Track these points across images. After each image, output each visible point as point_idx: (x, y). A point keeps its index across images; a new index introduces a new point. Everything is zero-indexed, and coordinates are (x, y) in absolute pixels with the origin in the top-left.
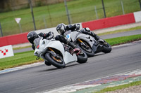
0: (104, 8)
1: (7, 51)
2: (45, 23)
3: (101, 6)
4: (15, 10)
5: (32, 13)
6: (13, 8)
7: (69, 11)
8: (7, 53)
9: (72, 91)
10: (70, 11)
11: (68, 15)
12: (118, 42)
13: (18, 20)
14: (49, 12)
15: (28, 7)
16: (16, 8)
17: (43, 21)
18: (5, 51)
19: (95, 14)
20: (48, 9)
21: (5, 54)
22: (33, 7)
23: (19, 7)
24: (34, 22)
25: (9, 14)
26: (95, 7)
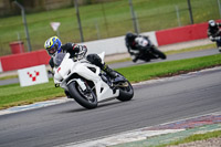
0: (190, 9)
1: (38, 74)
2: (97, 31)
3: (186, 5)
4: (50, 10)
5: (78, 15)
6: (47, 7)
7: (136, 12)
8: (37, 77)
9: (140, 139)
10: (138, 13)
11: (134, 19)
12: (212, 63)
13: (55, 26)
14: (104, 14)
15: (72, 6)
16: (52, 6)
17: (94, 28)
18: (34, 75)
19: (176, 17)
20: (103, 10)
21: (34, 79)
22: (79, 5)
23: (57, 5)
24: (80, 29)
25: (41, 16)
26: (177, 7)
